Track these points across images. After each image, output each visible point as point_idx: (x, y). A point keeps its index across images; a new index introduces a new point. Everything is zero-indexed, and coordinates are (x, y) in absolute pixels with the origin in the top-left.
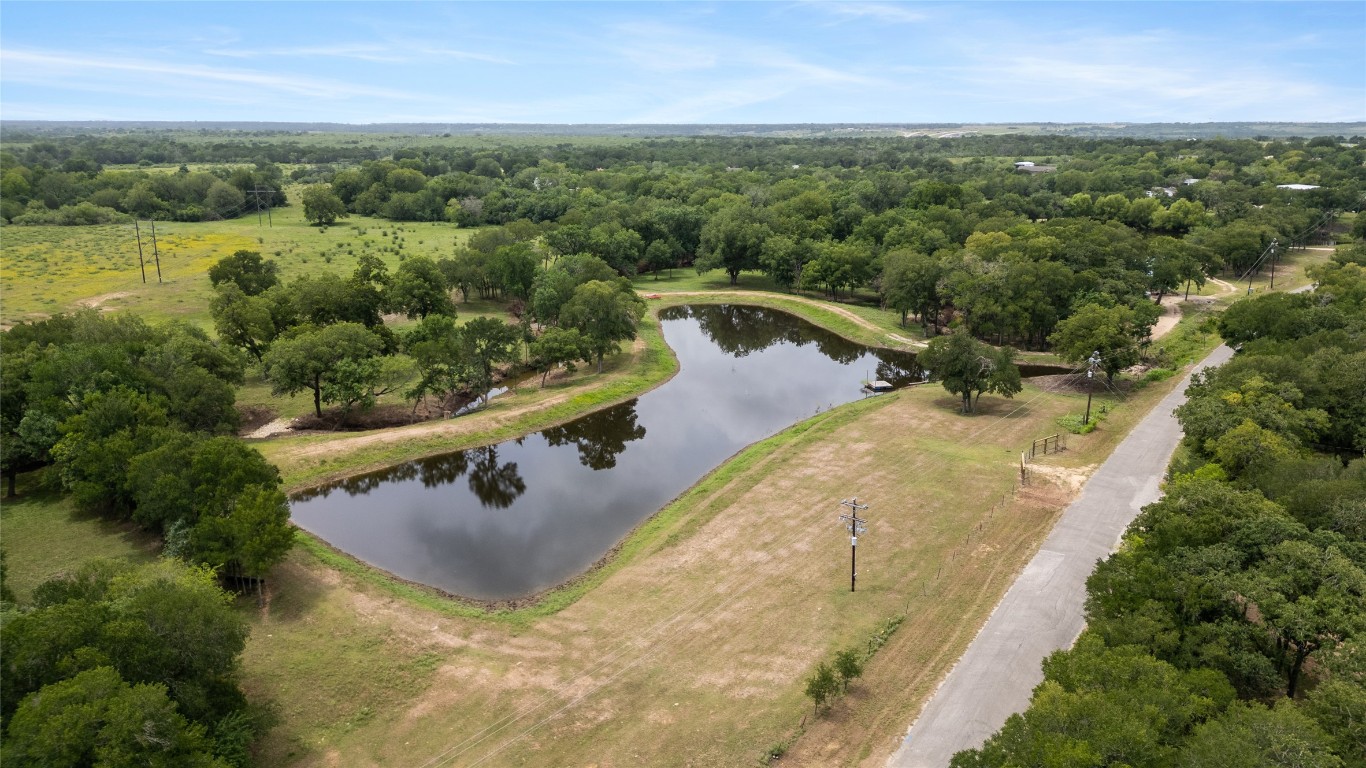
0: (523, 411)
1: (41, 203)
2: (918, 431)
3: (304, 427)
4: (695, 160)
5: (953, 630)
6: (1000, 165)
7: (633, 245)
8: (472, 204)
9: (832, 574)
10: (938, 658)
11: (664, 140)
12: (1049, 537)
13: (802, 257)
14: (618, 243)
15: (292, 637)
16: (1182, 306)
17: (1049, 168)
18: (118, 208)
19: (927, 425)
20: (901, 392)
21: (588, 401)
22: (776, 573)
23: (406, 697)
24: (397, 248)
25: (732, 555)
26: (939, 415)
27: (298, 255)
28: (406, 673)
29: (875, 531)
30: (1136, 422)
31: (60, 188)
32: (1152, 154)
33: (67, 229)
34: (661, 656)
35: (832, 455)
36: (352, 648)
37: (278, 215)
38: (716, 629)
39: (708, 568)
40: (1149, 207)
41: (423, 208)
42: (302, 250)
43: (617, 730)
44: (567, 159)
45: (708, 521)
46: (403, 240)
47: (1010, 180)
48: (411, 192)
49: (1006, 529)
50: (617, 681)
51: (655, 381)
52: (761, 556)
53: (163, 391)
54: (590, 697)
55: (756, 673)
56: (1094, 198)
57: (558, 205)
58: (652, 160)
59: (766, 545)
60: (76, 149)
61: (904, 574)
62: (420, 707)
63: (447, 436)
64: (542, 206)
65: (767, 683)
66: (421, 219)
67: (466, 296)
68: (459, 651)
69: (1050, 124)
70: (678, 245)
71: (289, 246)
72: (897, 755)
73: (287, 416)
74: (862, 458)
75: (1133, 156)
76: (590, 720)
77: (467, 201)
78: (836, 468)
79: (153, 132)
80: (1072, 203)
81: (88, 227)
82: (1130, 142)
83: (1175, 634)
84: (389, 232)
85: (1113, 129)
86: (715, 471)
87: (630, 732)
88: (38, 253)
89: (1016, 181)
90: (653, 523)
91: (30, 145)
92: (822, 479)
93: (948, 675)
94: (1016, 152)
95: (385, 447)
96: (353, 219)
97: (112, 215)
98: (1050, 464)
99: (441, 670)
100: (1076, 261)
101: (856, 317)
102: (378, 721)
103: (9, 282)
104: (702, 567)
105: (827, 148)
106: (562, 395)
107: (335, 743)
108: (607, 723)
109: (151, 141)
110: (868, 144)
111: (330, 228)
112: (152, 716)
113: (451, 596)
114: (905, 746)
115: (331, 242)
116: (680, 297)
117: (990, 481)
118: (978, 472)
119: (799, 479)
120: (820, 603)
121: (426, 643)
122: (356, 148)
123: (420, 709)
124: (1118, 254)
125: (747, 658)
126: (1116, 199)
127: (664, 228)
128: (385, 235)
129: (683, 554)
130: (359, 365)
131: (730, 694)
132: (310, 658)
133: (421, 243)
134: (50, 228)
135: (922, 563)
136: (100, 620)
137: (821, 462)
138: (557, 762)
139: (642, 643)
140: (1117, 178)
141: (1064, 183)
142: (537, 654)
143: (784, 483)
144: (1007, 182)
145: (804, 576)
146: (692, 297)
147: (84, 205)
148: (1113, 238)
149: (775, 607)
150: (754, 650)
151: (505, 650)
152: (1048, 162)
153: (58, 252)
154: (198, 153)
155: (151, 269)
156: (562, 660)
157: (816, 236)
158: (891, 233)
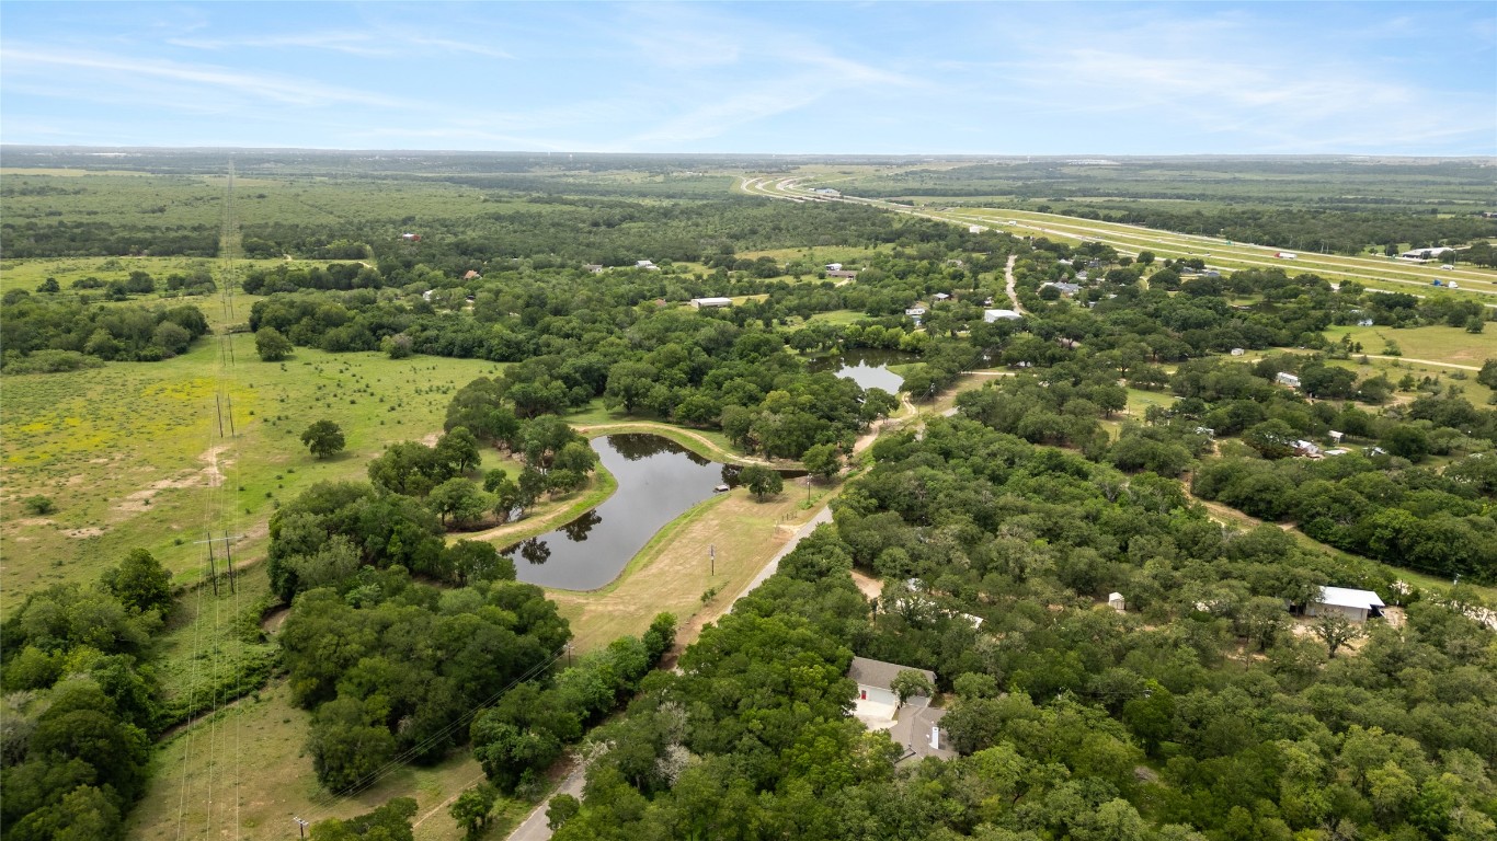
0: (551, 516)
8: (401, 338)
9: (705, 571)
12: (782, 549)
13: (676, 401)
16: (880, 428)
18: (86, 352)
19: (741, 509)
20: (733, 491)
22: (686, 572)
25: (670, 568)
29: (720, 554)
35: (703, 527)
38: (668, 590)
45: (657, 558)
48: (344, 327)
51: (608, 494)
52: (680, 567)
72: (723, 606)
74: (715, 527)
77: (397, 336)
78: (704, 533)
86: (653, 538)
92: (699, 537)
97: (84, 359)
98: (788, 524)
114: (726, 605)
119: (690, 538)
120: (703, 579)
124: (843, 404)
127: (578, 376)
129: (651, 570)
133: (379, 381)
139: (646, 596)
145: (695, 572)
146: (605, 429)
150: (683, 593)
156: (623, 603)
157: (682, 384)
158: (727, 385)
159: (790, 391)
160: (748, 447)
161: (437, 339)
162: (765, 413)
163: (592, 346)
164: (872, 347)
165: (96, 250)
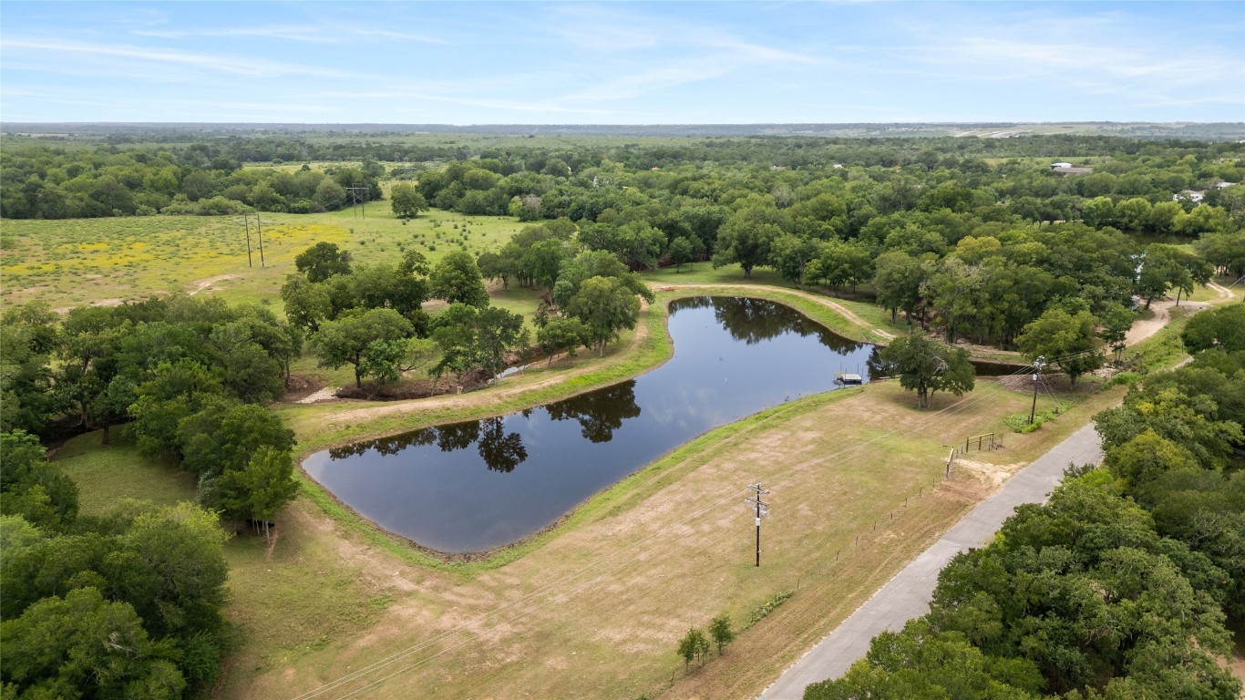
1: (185, 196)
2: (867, 424)
3: (345, 395)
4: (744, 159)
5: (834, 607)
6: (1036, 166)
7: (655, 241)
8: (533, 201)
10: (812, 631)
11: (722, 140)
12: (953, 528)
14: (642, 240)
15: (285, 573)
16: (1171, 311)
17: (1087, 170)
18: (245, 201)
20: (873, 385)
21: (583, 382)
22: (694, 545)
23: (358, 629)
24: (462, 238)
25: (661, 528)
26: (892, 409)
27: (379, 244)
28: (363, 609)
29: (794, 513)
31: (201, 183)
32: (1191, 157)
33: (202, 218)
34: (574, 611)
35: (779, 442)
36: (328, 586)
37: (372, 208)
38: (628, 590)
40: (1170, 211)
41: (492, 204)
42: (386, 240)
43: (519, 671)
44: (628, 159)
45: (650, 496)
46: (469, 232)
47: (1039, 181)
48: (483, 190)
49: (916, 519)
50: (530, 629)
51: (647, 367)
52: (687, 529)
53: (221, 363)
54: (503, 641)
55: (650, 632)
56: (1115, 201)
58: (704, 159)
60: (224, 149)
61: (808, 553)
62: (367, 638)
63: (455, 409)
64: (592, 204)
65: (656, 641)
66: (490, 214)
67: (506, 284)
68: (409, 594)
69: (1107, 123)
70: (699, 242)
71: (374, 236)
73: (334, 386)
74: (806, 445)
75: (1172, 158)
76: (498, 661)
77: (528, 199)
78: (779, 454)
79: (291, 134)
80: (1092, 206)
81: (218, 217)
82: (1176, 144)
83: (998, 626)
84: (460, 225)
85: (1172, 129)
87: (528, 674)
88: (174, 239)
89: (1044, 182)
90: (606, 495)
91: (189, 145)
92: (762, 463)
93: (815, 646)
94: (1058, 152)
95: (401, 416)
96: (433, 212)
97: (239, 207)
98: (981, 460)
99: (391, 609)
100: (1059, 267)
101: (850, 312)
102: (331, 647)
103: (146, 264)
105: (873, 148)
106: (561, 376)
107: (293, 663)
108: (512, 664)
109: (286, 142)
110: (913, 144)
111: (412, 221)
112: (118, 629)
113: (419, 547)
115: (409, 233)
116: (693, 289)
117: (918, 473)
118: (910, 464)
119: (742, 462)
120: (725, 575)
121: (386, 585)
122: (452, 148)
123: (367, 640)
125: (645, 618)
126: (1137, 202)
128: (456, 227)
129: (620, 523)
130: (389, 345)
131: (622, 648)
132: (294, 591)
133: (484, 235)
134: (189, 218)
135: (828, 545)
136: (105, 550)
138: (462, 693)
139: (561, 598)
140: (1146, 182)
141: (1092, 185)
142: (472, 601)
144: (1034, 184)
145: (718, 550)
147: (217, 199)
148: (1102, 245)
150: (653, 613)
151: (447, 596)
152: (1086, 163)
153: (190, 239)
154: (321, 152)
155: (256, 255)
156: (491, 609)
157: (824, 236)
159: (1001, 239)
161: (570, 203)
162: (953, 265)
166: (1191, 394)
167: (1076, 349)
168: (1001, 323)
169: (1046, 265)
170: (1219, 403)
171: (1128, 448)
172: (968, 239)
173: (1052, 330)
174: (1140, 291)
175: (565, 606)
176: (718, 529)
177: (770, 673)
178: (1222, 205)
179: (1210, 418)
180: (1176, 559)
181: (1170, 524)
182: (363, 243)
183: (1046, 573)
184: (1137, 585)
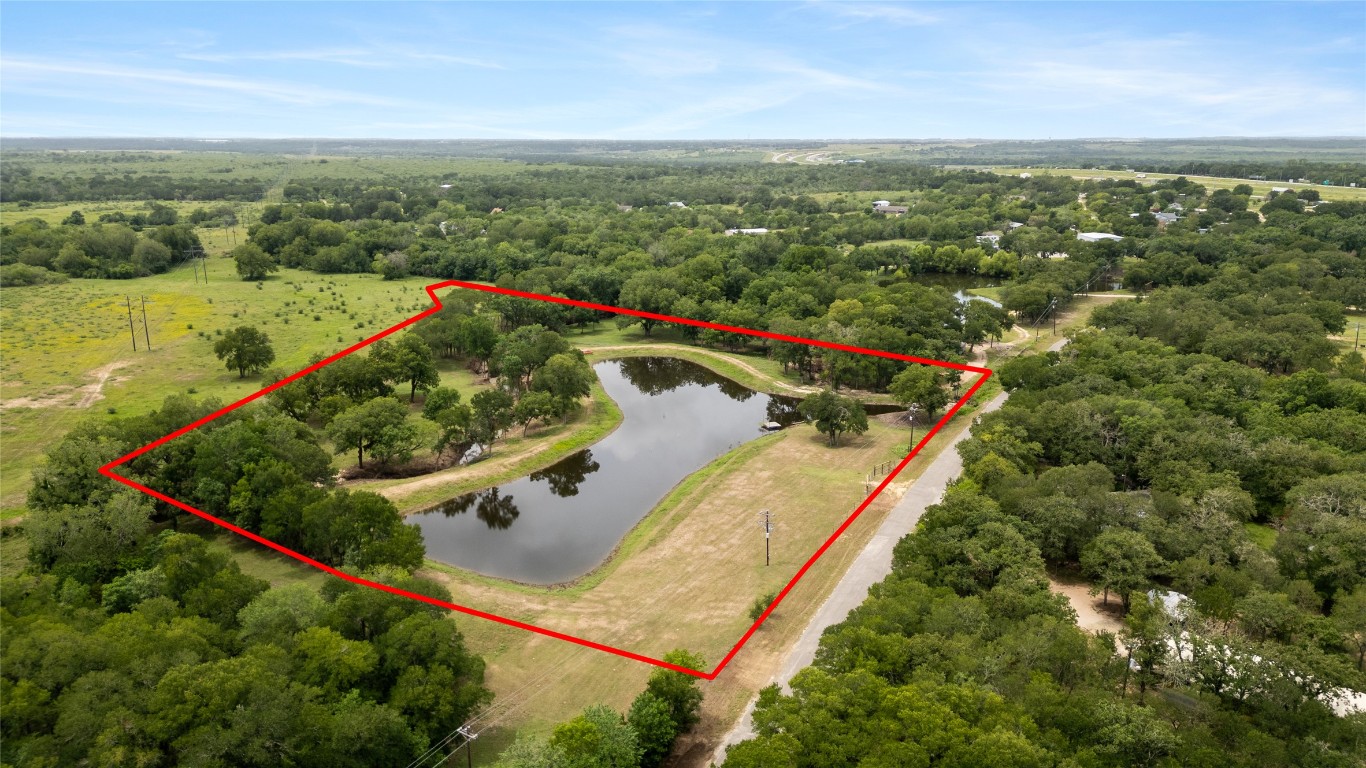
0: (520, 457)
2: (801, 461)
6: (860, 204)
7: (563, 306)
8: (397, 257)
9: (756, 556)
12: (881, 526)
13: (706, 317)
16: (988, 353)
17: (902, 208)
18: (52, 267)
19: (807, 456)
20: (787, 430)
22: (721, 558)
24: (340, 305)
25: (693, 549)
26: (814, 448)
30: (943, 448)
34: (663, 607)
35: (746, 481)
38: (691, 591)
39: (679, 558)
40: (976, 256)
41: (347, 261)
42: (254, 309)
44: (464, 199)
45: (673, 529)
46: (341, 296)
47: (867, 222)
48: (336, 246)
50: (641, 621)
51: (608, 429)
52: (710, 548)
54: (628, 630)
55: (719, 612)
56: (933, 248)
57: (477, 259)
59: (712, 542)
61: (797, 554)
65: (725, 616)
66: (347, 271)
68: (544, 612)
72: (798, 643)
74: (766, 482)
75: (972, 197)
77: (392, 256)
78: (750, 490)
80: (915, 252)
81: (31, 289)
83: (932, 572)
84: (324, 287)
86: (668, 495)
89: (872, 225)
90: (636, 534)
92: (741, 498)
94: (876, 186)
96: (282, 271)
97: (47, 275)
99: (538, 622)
100: (910, 324)
101: (750, 367)
102: (513, 649)
104: (676, 557)
105: (705, 181)
106: (545, 444)
108: (642, 641)
111: (265, 283)
114: (802, 639)
115: (275, 299)
117: (847, 493)
118: (840, 488)
119: (726, 498)
120: (749, 573)
121: (523, 609)
123: (534, 642)
124: (940, 317)
125: (712, 605)
126: (950, 249)
127: (586, 289)
128: (321, 290)
129: (661, 550)
131: (706, 623)
133: (359, 299)
135: (807, 547)
137: (739, 485)
139: (650, 601)
140: (954, 225)
141: (910, 226)
142: (590, 610)
143: (717, 502)
145: (738, 559)
146: (618, 351)
149: (723, 577)
150: (716, 600)
151: (571, 609)
152: (901, 200)
156: (607, 613)
157: (713, 297)
158: (773, 296)
159: (862, 301)
160: (806, 372)
161: (436, 259)
162: (831, 325)
163: (609, 260)
164: (945, 272)
165: (142, 194)
166: (1011, 426)
167: (930, 393)
168: (873, 373)
169: (899, 324)
170: (1027, 430)
171: (980, 465)
172: (838, 302)
173: (915, 380)
174: (966, 340)
175: (656, 604)
176: (731, 546)
177: (803, 622)
178: (1015, 251)
179: (1024, 441)
180: (1015, 525)
181: (1010, 508)
182: (236, 316)
183: (952, 541)
184: (998, 541)
